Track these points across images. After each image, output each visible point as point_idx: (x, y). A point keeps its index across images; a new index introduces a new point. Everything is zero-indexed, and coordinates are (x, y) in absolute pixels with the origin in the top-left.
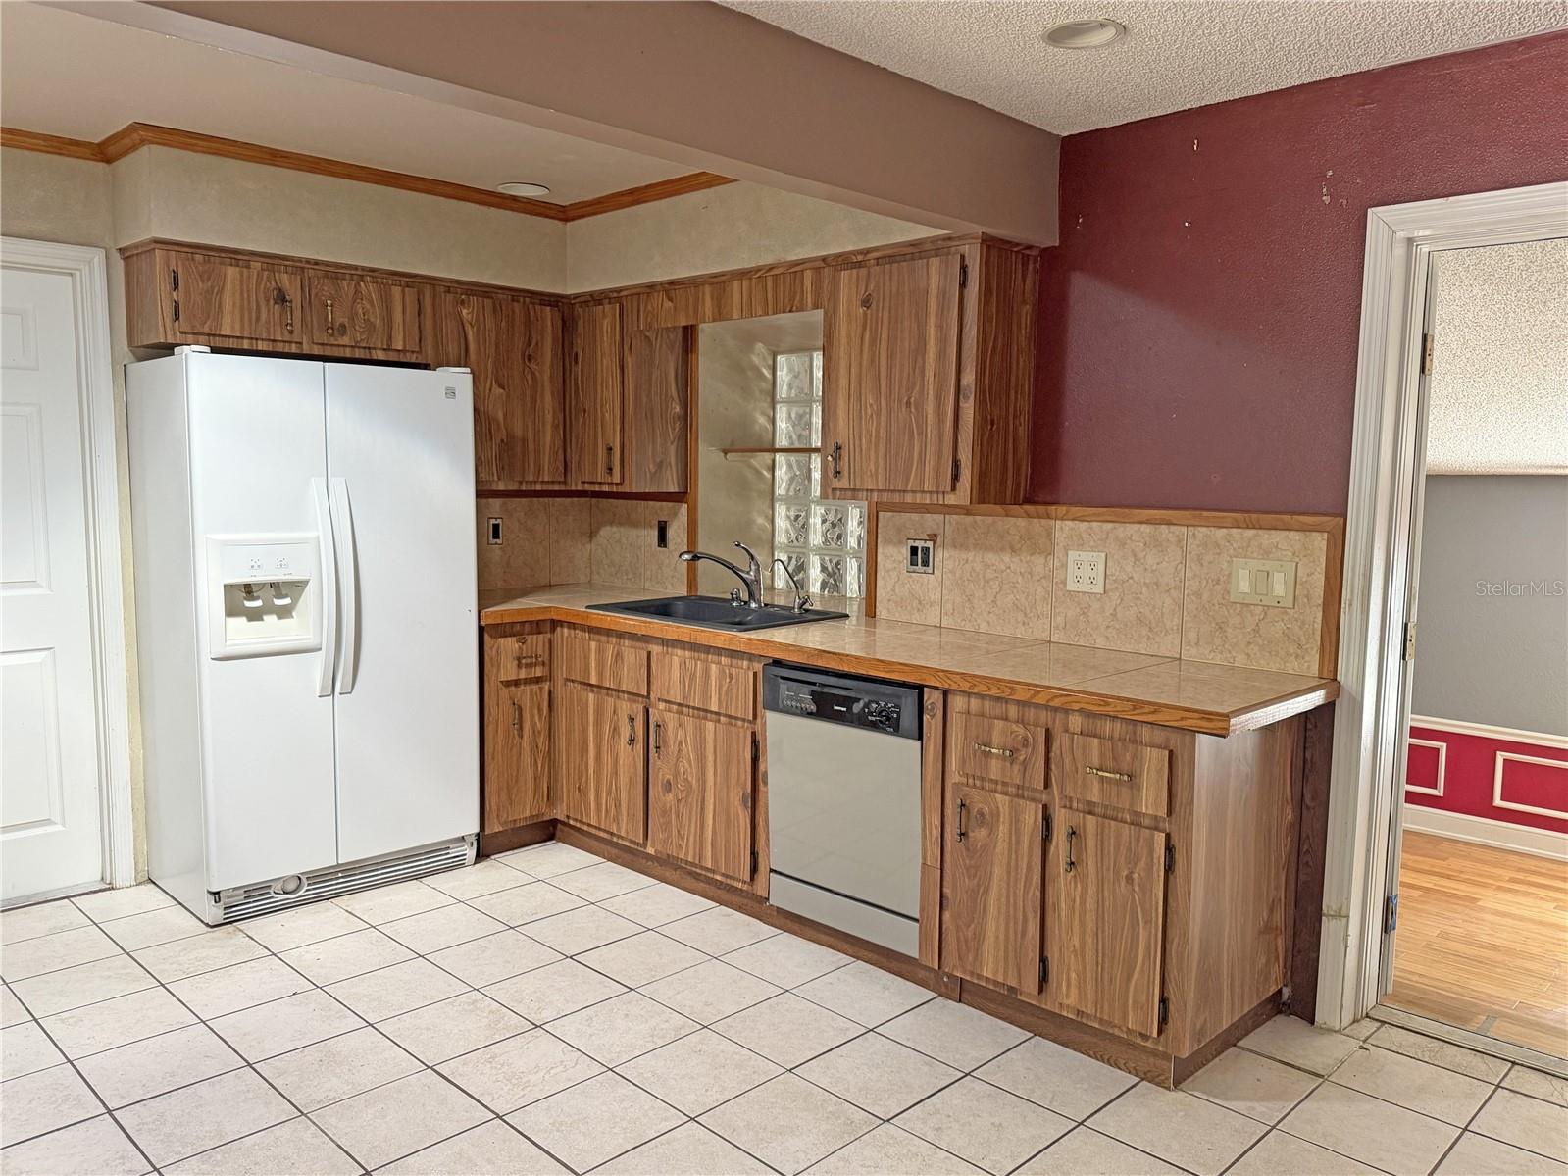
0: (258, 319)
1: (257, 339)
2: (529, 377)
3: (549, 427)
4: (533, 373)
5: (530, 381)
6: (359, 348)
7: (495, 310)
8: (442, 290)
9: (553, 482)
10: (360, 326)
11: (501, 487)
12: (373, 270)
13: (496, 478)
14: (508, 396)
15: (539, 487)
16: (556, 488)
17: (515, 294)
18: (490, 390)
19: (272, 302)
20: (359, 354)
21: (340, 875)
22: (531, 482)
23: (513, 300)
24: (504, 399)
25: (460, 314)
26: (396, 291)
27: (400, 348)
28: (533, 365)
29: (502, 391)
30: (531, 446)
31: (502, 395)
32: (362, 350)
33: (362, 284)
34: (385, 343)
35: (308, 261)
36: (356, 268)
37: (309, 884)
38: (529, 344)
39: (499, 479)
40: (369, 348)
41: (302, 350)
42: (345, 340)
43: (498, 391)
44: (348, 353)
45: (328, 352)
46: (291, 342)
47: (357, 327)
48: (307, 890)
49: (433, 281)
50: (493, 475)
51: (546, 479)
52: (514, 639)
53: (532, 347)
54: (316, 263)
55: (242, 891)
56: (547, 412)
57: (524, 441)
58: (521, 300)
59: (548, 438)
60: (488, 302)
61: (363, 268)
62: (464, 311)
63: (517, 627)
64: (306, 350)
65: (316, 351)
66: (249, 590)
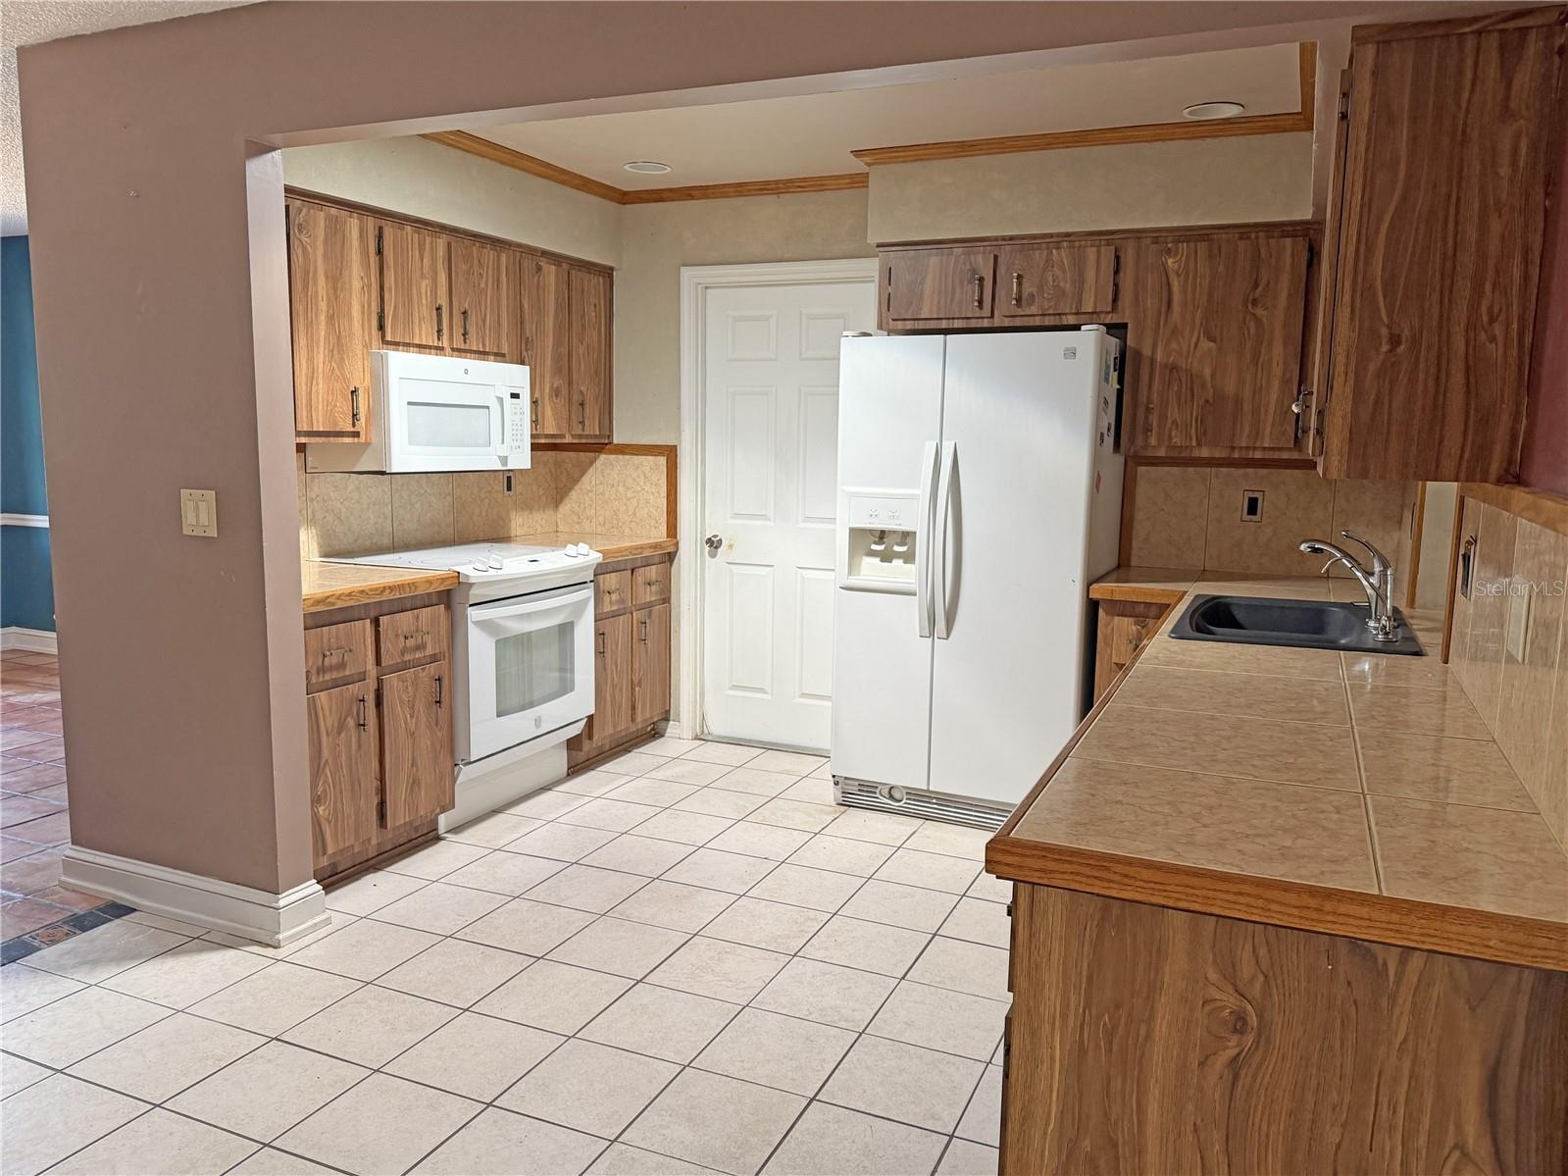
0: (952, 300)
1: (953, 319)
2: (1252, 325)
3: (1276, 384)
4: (1258, 322)
5: (1252, 330)
6: (1049, 315)
7: (1211, 256)
8: (1149, 241)
9: (1280, 449)
10: (1049, 294)
11: (1205, 453)
12: (1068, 235)
13: (1194, 443)
14: (1220, 350)
15: (1258, 455)
16: (1285, 455)
17: (1245, 230)
18: (1196, 346)
19: (966, 283)
20: (1048, 321)
21: (934, 801)
22: (1248, 448)
23: (1241, 239)
24: (1214, 353)
25: (1164, 266)
26: (1091, 253)
27: (1090, 310)
28: (1259, 311)
29: (1212, 344)
30: (1247, 407)
31: (1210, 350)
32: (1052, 318)
33: (1054, 251)
34: (1074, 306)
35: (1004, 238)
36: (1051, 236)
37: (907, 799)
38: (1256, 286)
39: (1199, 444)
40: (1060, 314)
41: (993, 323)
42: (1033, 310)
43: (1205, 344)
44: (1038, 322)
45: (1018, 322)
46: (983, 318)
47: (1046, 295)
48: (906, 803)
49: (1137, 234)
50: (1191, 439)
51: (1267, 446)
52: (1131, 620)
53: (1260, 288)
54: (1012, 238)
55: (857, 783)
56: (1275, 364)
57: (1238, 401)
58: (1253, 235)
59: (1274, 396)
60: (1202, 246)
61: (1059, 235)
62: (1170, 261)
63: (1142, 608)
64: (997, 322)
65: (1007, 323)
66: (882, 536)
